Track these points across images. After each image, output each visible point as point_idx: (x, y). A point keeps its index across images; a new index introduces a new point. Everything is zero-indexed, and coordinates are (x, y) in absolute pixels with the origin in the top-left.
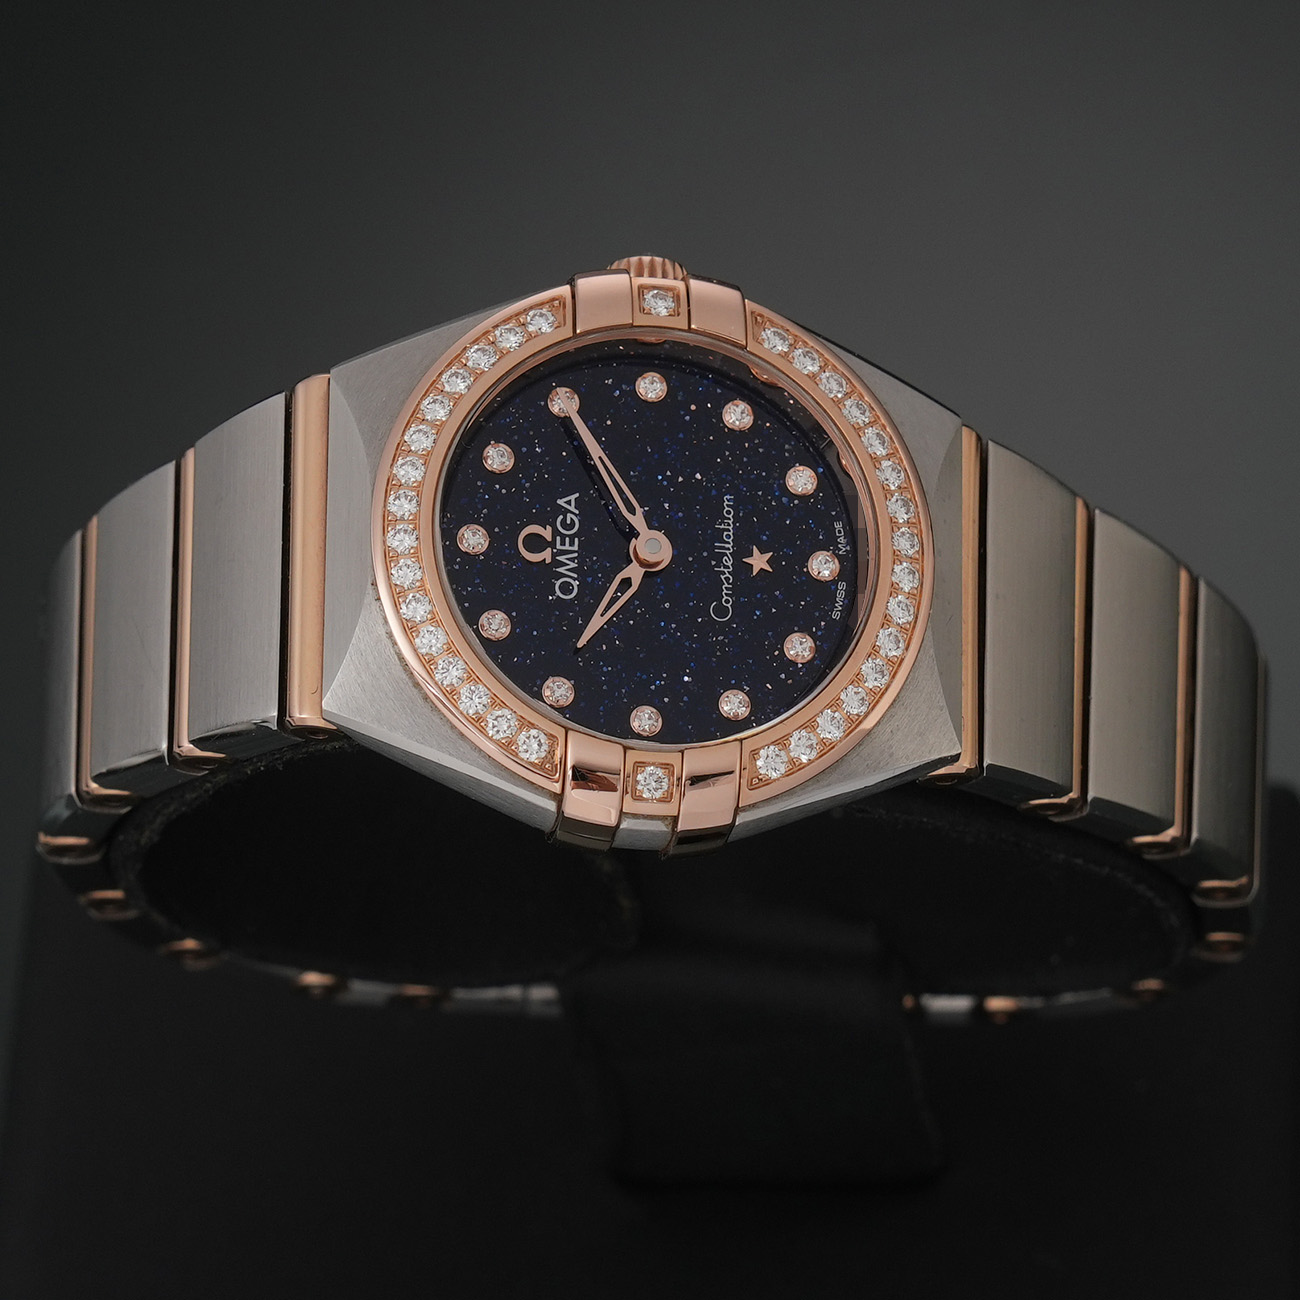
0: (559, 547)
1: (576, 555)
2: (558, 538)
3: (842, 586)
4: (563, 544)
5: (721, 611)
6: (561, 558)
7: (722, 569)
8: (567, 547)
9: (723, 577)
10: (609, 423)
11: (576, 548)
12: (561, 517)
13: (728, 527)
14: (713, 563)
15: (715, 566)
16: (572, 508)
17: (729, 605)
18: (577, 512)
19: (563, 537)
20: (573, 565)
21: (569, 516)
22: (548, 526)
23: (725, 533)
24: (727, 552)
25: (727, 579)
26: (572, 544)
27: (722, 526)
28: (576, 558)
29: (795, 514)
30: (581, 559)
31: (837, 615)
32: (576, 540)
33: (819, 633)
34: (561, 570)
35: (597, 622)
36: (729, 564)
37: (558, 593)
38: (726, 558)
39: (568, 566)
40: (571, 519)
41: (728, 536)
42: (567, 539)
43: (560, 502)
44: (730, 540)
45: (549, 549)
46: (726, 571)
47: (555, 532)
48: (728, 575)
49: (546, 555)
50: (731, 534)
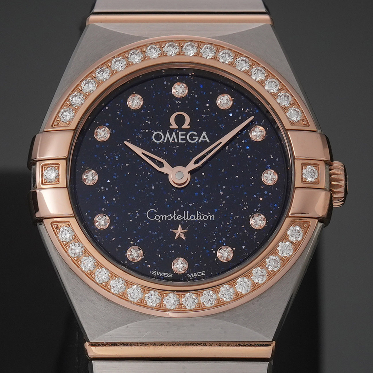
0: (180, 133)
1: (176, 141)
2: (185, 133)
3: (170, 275)
4: (182, 135)
5: (152, 215)
6: (174, 134)
7: (175, 215)
8: (180, 137)
9: (170, 215)
10: (249, 157)
11: (180, 141)
12: (196, 134)
13: (198, 217)
14: (178, 210)
15: (176, 212)
16: (201, 139)
17: (155, 218)
18: (199, 142)
19: (186, 135)
20: (171, 140)
21: (197, 138)
22: (189, 126)
23: (194, 216)
24: (184, 217)
25: (170, 217)
26: (182, 139)
27: (198, 215)
28: (175, 141)
29: (207, 251)
30: (174, 144)
31: (154, 273)
32: (185, 142)
33: (144, 265)
34: (168, 134)
35: (138, 151)
36: (178, 218)
37: (155, 133)
38: (181, 216)
39: (171, 138)
40: (195, 139)
41: (193, 218)
42: (184, 137)
43: (204, 133)
44: (190, 218)
45: (177, 127)
46: (174, 217)
47: (187, 131)
48: (172, 217)
49: (174, 126)
50: (194, 219)
